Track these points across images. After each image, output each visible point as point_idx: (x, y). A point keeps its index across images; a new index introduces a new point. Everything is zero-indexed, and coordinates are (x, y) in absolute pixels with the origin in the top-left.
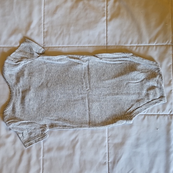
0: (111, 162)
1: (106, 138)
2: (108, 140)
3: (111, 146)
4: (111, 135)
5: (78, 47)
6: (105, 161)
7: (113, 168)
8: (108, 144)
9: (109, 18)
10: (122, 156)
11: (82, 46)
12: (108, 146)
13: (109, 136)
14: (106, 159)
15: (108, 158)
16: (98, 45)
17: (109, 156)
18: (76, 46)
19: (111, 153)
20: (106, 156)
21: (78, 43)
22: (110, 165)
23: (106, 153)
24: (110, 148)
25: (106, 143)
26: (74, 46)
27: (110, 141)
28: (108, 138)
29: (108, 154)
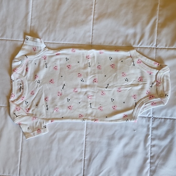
0: (87, 160)
1: (84, 135)
2: (86, 138)
3: (88, 143)
4: (89, 133)
5: (63, 44)
6: (81, 158)
7: (88, 165)
8: (85, 141)
9: (95, 17)
10: (98, 155)
11: (67, 43)
12: (85, 144)
13: (87, 134)
14: (82, 156)
15: (85, 156)
16: (83, 44)
17: (85, 154)
18: (61, 43)
19: (87, 150)
20: (83, 153)
21: (63, 40)
22: (86, 162)
23: (83, 150)
24: (87, 146)
25: (84, 141)
26: (59, 43)
27: (87, 139)
28: (86, 136)
29: (85, 152)
